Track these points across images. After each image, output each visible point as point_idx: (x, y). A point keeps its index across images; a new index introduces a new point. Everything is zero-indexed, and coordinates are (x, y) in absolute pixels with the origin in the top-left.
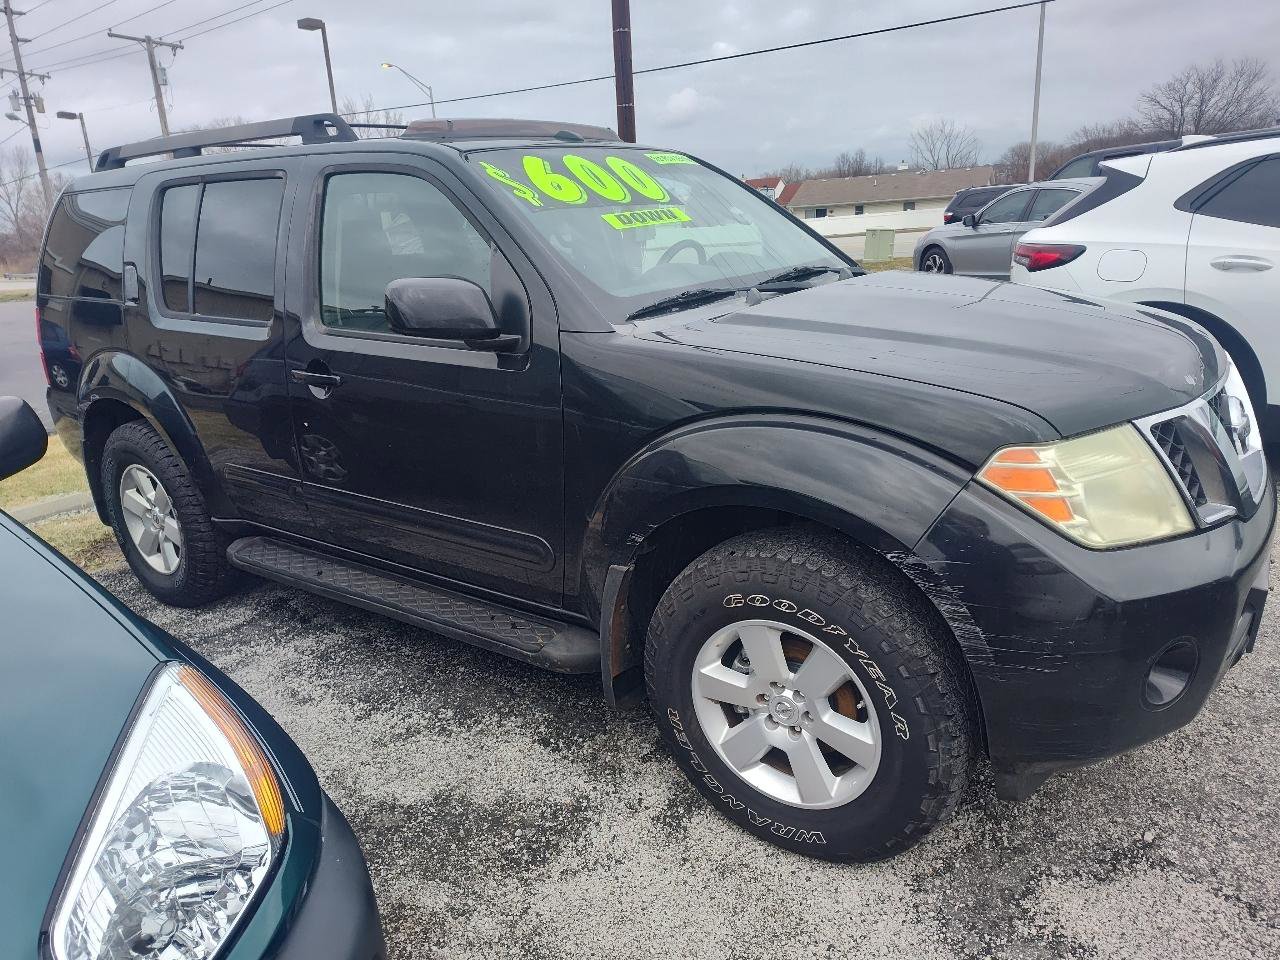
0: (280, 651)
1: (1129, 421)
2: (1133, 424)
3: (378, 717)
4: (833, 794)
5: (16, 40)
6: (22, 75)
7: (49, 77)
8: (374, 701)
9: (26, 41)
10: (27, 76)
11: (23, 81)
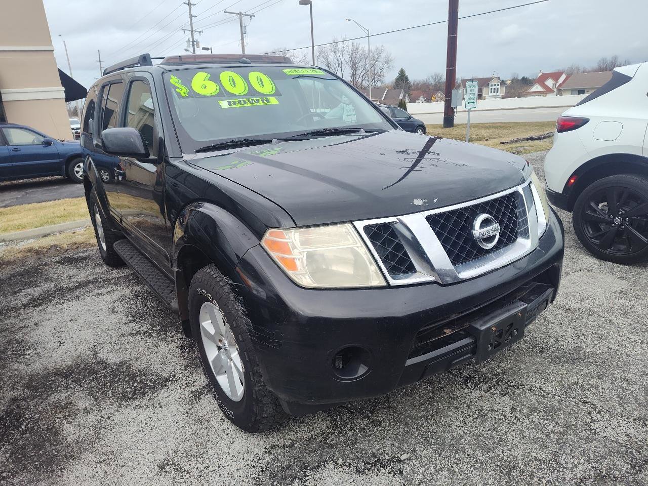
0: (126, 289)
1: (351, 222)
2: (353, 224)
3: (132, 325)
4: (239, 394)
5: (191, 16)
6: (192, 31)
7: (202, 32)
8: (136, 317)
9: (195, 17)
10: (194, 32)
11: (192, 34)
